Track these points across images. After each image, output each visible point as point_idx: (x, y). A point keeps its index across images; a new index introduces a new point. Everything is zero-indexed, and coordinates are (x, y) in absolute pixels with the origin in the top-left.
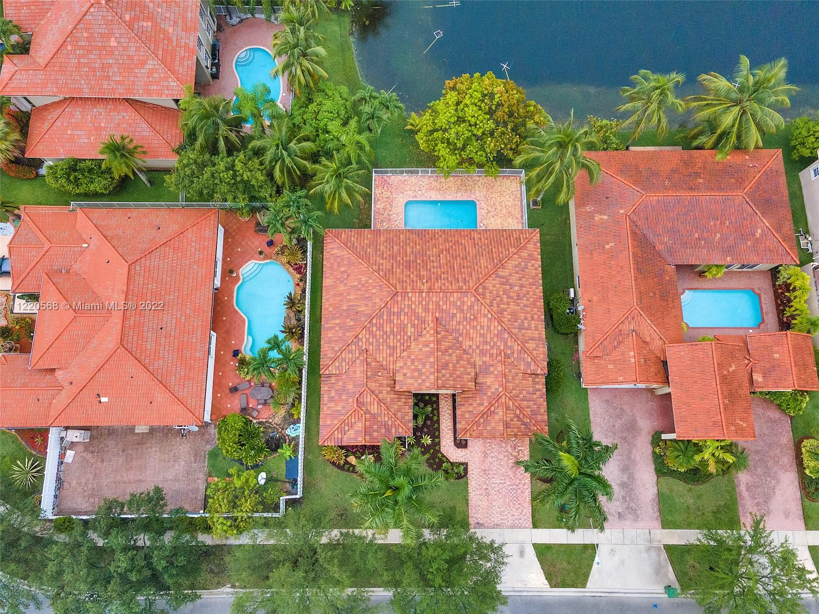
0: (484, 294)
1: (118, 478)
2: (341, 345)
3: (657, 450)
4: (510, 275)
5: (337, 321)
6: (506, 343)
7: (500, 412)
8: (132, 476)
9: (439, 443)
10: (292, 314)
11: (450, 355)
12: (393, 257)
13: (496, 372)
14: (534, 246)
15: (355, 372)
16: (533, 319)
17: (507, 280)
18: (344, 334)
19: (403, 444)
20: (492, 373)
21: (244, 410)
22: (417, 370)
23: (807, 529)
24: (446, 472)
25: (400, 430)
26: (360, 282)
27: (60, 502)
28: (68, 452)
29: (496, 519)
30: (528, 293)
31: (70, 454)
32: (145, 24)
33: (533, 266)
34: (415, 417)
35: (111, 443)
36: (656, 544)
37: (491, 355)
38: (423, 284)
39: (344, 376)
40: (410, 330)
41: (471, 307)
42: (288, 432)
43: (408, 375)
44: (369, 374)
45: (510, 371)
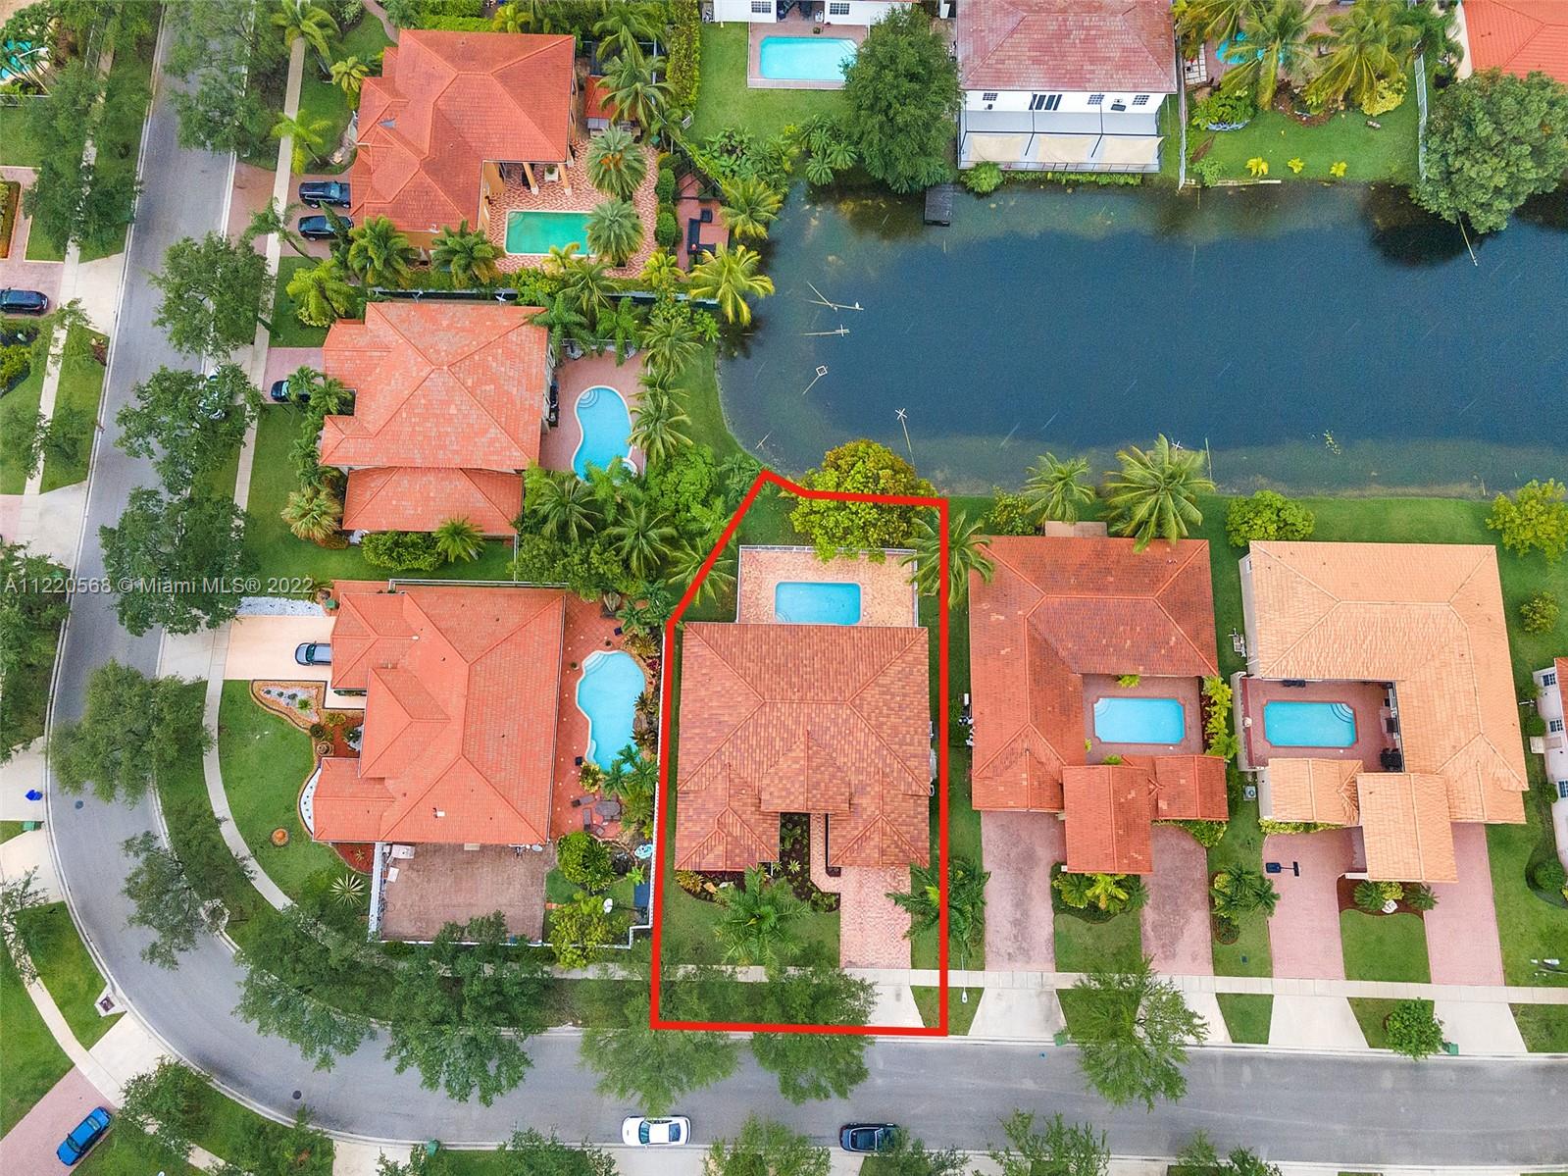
0: (861, 705)
1: (447, 901)
2: (701, 759)
3: (1055, 883)
4: (892, 683)
5: (697, 731)
6: (885, 761)
7: (876, 838)
8: (460, 899)
9: (809, 870)
10: (643, 717)
11: (822, 773)
12: (762, 659)
13: (872, 793)
14: (921, 650)
15: (716, 789)
16: (916, 732)
17: (888, 690)
18: (705, 746)
19: (768, 871)
20: (869, 793)
21: (588, 827)
22: (786, 789)
23: (1216, 975)
24: (815, 903)
25: (765, 855)
26: (724, 688)
27: (385, 925)
28: (392, 869)
29: (872, 959)
30: (912, 702)
31: (393, 873)
32: (488, 388)
33: (919, 671)
34: (782, 840)
35: (438, 861)
36: (1048, 989)
37: (868, 774)
38: (794, 693)
39: (704, 794)
40: (778, 744)
41: (846, 721)
42: (637, 853)
43: (776, 794)
44: (732, 792)
45: (889, 792)
